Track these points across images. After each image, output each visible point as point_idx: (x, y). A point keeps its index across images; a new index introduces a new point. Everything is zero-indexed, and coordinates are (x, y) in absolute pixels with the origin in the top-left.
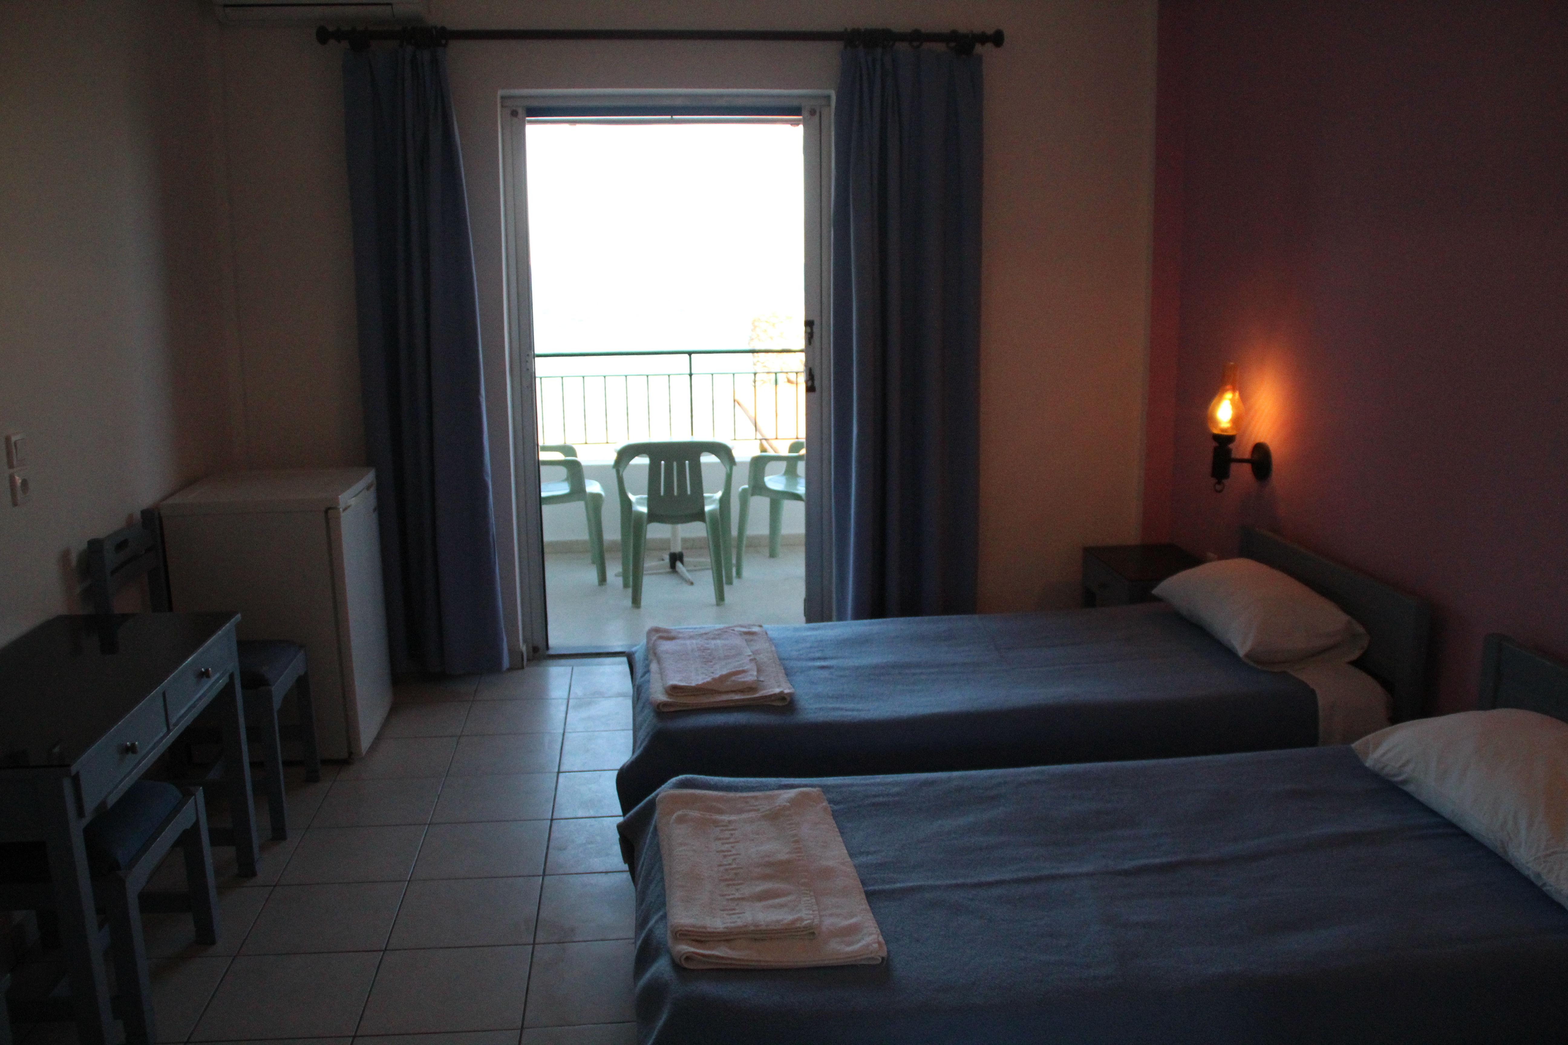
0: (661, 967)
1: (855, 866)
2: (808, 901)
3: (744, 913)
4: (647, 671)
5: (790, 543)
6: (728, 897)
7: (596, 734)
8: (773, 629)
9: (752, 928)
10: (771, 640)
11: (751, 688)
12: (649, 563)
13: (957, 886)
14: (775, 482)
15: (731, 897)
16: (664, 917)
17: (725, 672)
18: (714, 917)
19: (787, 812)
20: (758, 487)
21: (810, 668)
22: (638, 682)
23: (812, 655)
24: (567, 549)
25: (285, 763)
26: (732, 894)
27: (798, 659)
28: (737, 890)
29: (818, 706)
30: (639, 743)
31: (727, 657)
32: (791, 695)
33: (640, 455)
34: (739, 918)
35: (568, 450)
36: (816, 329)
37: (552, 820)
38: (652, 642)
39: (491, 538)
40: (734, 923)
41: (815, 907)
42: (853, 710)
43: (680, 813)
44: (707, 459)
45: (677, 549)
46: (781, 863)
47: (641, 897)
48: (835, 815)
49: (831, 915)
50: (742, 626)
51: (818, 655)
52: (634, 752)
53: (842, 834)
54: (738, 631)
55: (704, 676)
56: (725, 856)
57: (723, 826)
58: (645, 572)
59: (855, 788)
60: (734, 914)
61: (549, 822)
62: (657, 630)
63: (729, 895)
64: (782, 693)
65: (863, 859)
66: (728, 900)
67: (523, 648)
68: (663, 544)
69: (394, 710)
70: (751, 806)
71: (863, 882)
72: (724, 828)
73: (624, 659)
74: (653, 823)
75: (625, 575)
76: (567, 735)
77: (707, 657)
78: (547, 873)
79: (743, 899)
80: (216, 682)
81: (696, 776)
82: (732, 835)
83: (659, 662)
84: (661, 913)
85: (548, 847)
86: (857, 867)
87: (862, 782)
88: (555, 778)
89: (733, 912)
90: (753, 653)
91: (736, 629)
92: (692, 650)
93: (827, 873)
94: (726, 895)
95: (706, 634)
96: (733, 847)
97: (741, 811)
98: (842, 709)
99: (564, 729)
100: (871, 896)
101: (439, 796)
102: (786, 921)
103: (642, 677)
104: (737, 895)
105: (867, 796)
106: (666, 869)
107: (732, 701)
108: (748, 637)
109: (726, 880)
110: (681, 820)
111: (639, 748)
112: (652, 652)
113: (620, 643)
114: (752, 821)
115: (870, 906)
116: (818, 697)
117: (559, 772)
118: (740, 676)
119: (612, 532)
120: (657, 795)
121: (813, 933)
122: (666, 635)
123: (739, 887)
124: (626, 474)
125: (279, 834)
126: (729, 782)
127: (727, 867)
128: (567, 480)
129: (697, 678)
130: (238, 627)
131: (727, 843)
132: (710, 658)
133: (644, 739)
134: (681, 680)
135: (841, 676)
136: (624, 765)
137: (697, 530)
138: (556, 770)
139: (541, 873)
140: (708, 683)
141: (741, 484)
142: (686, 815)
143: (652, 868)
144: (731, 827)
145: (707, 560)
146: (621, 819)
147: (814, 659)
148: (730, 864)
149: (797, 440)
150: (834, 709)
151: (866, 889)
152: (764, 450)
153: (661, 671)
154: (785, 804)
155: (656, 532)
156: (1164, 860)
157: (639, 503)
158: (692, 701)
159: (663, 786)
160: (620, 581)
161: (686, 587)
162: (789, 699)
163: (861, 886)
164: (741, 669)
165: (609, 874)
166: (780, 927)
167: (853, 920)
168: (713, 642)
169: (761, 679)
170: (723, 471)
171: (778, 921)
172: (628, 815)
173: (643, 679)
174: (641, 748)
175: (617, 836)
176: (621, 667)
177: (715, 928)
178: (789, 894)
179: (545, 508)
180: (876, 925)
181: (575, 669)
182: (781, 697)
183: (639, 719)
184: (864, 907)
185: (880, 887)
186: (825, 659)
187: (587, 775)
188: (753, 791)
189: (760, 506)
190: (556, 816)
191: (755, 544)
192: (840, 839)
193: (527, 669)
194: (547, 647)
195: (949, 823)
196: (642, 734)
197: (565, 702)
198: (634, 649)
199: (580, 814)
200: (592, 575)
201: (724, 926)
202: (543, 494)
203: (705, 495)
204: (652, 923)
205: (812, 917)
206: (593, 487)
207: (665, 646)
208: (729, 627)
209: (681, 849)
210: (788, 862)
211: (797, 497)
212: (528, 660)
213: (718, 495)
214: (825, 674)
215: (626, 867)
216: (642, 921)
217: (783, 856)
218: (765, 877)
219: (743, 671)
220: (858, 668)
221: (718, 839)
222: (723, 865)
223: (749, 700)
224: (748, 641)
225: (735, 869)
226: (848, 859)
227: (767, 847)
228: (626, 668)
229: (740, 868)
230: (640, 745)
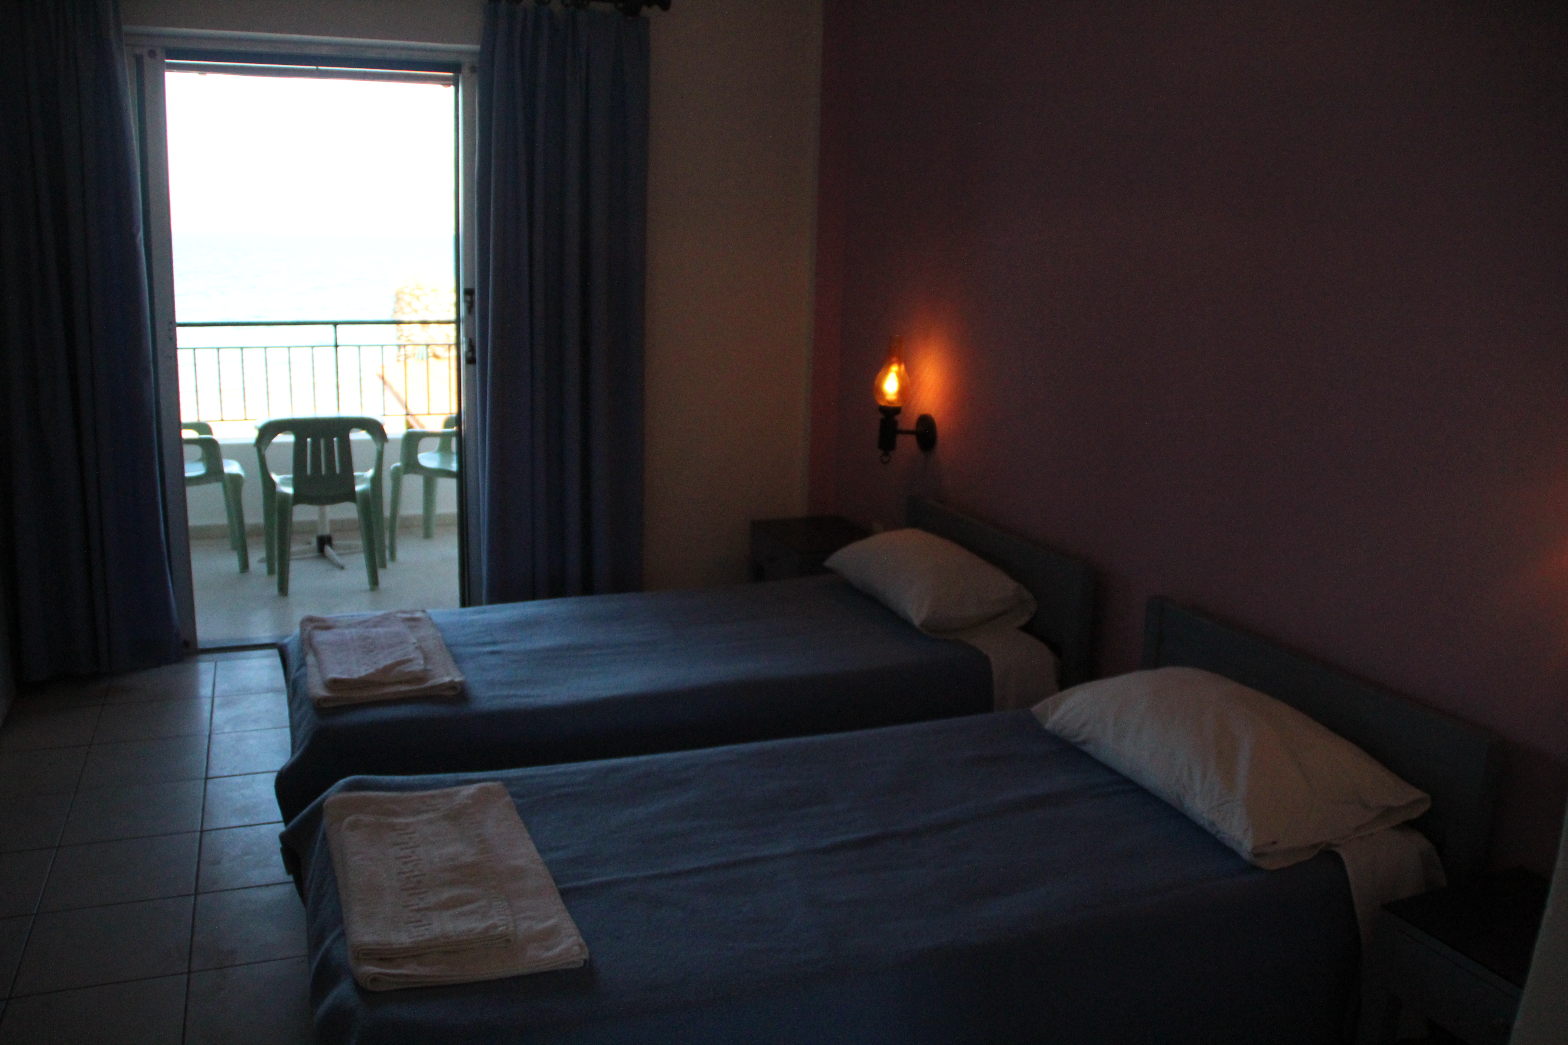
0: (343, 992)
1: (546, 864)
2: (500, 905)
3: (432, 924)
4: (303, 664)
6: (411, 908)
7: (246, 734)
8: (437, 615)
9: (443, 940)
10: (435, 626)
11: (419, 678)
12: (296, 548)
13: (654, 877)
14: (429, 458)
15: (416, 907)
16: (343, 935)
17: (389, 661)
18: (399, 931)
19: (470, 811)
20: (411, 465)
21: (479, 654)
22: (293, 676)
23: (480, 640)
24: (209, 534)
26: (417, 904)
27: (466, 645)
28: (422, 899)
29: (491, 694)
30: (299, 742)
31: (391, 646)
32: (461, 684)
33: (285, 432)
34: (427, 929)
35: (202, 428)
37: (202, 832)
38: (307, 632)
40: (421, 936)
41: (508, 912)
42: (528, 696)
43: (351, 818)
44: (357, 436)
45: (326, 531)
46: (467, 866)
47: (312, 914)
48: (520, 810)
49: (525, 918)
50: (404, 612)
51: (487, 639)
52: (293, 753)
53: (529, 830)
54: (401, 618)
55: (365, 667)
56: (405, 863)
57: (401, 830)
58: (292, 557)
60: (419, 926)
61: (198, 834)
62: (310, 620)
63: (413, 905)
64: (452, 682)
65: (553, 855)
66: (412, 911)
68: (309, 528)
70: (428, 805)
71: (557, 880)
72: (402, 832)
73: (275, 652)
74: (322, 831)
75: (270, 560)
76: (213, 736)
77: (369, 647)
78: (199, 890)
79: (429, 909)
81: (365, 777)
82: (410, 838)
83: (316, 654)
84: (338, 931)
85: (199, 863)
86: (549, 864)
87: (545, 773)
88: (203, 786)
89: (419, 924)
90: (418, 640)
91: (399, 615)
92: (352, 639)
93: (517, 873)
94: (410, 906)
95: (365, 621)
96: (413, 852)
97: (418, 812)
98: (517, 696)
99: (207, 729)
100: (565, 894)
102: (478, 930)
103: (298, 670)
104: (422, 905)
105: (550, 788)
106: (341, 883)
107: (397, 693)
108: (411, 624)
109: (408, 889)
110: (354, 826)
111: (299, 749)
112: (307, 643)
113: (268, 634)
114: (431, 822)
115: (567, 906)
116: (492, 684)
117: (206, 779)
118: (406, 665)
119: (254, 515)
120: (323, 800)
121: (508, 941)
122: (323, 625)
123: (422, 896)
124: (268, 453)
126: (402, 782)
127: (408, 875)
129: (359, 670)
131: (407, 848)
132: (372, 647)
133: (303, 739)
134: (342, 673)
135: (513, 661)
136: (283, 767)
137: (347, 511)
138: (203, 776)
139: (193, 892)
140: (372, 674)
141: (393, 462)
142: (358, 821)
143: (323, 882)
144: (409, 831)
146: (281, 828)
147: (483, 644)
148: (411, 871)
150: (508, 696)
151: (560, 887)
153: (320, 665)
154: (465, 801)
155: (303, 514)
156: (861, 835)
157: (284, 483)
158: (357, 695)
159: (330, 790)
160: (264, 568)
161: (337, 572)
162: (459, 687)
163: (554, 885)
164: (405, 658)
165: (271, 887)
166: (472, 937)
167: (551, 922)
168: (374, 630)
169: (429, 667)
170: (374, 448)
171: (470, 931)
172: (291, 824)
173: (298, 674)
174: (301, 749)
175: (279, 845)
176: (271, 660)
177: (402, 944)
178: (478, 899)
179: (189, 490)
180: (575, 926)
181: (219, 664)
182: (452, 686)
183: (297, 716)
184: (559, 907)
185: (575, 884)
186: (494, 643)
187: (236, 778)
188: (429, 789)
189: (413, 485)
190: (207, 826)
191: (408, 525)
192: (527, 835)
194: (195, 642)
195: (638, 812)
196: (301, 733)
197: (210, 700)
198: (286, 640)
199: (234, 823)
200: (232, 562)
201: (412, 940)
203: (356, 474)
204: (327, 942)
205: (505, 922)
206: (232, 467)
207: (321, 637)
208: (390, 614)
209: (355, 858)
210: (475, 865)
211: (449, 474)
213: (370, 472)
214: (495, 659)
215: (291, 878)
216: (316, 942)
217: (469, 859)
218: (451, 883)
219: (409, 660)
220: (530, 652)
221: (395, 844)
222: (404, 873)
223: (417, 691)
224: (412, 628)
225: (417, 876)
226: (537, 856)
227: (450, 850)
228: (277, 661)
229: (423, 875)
230: (300, 745)
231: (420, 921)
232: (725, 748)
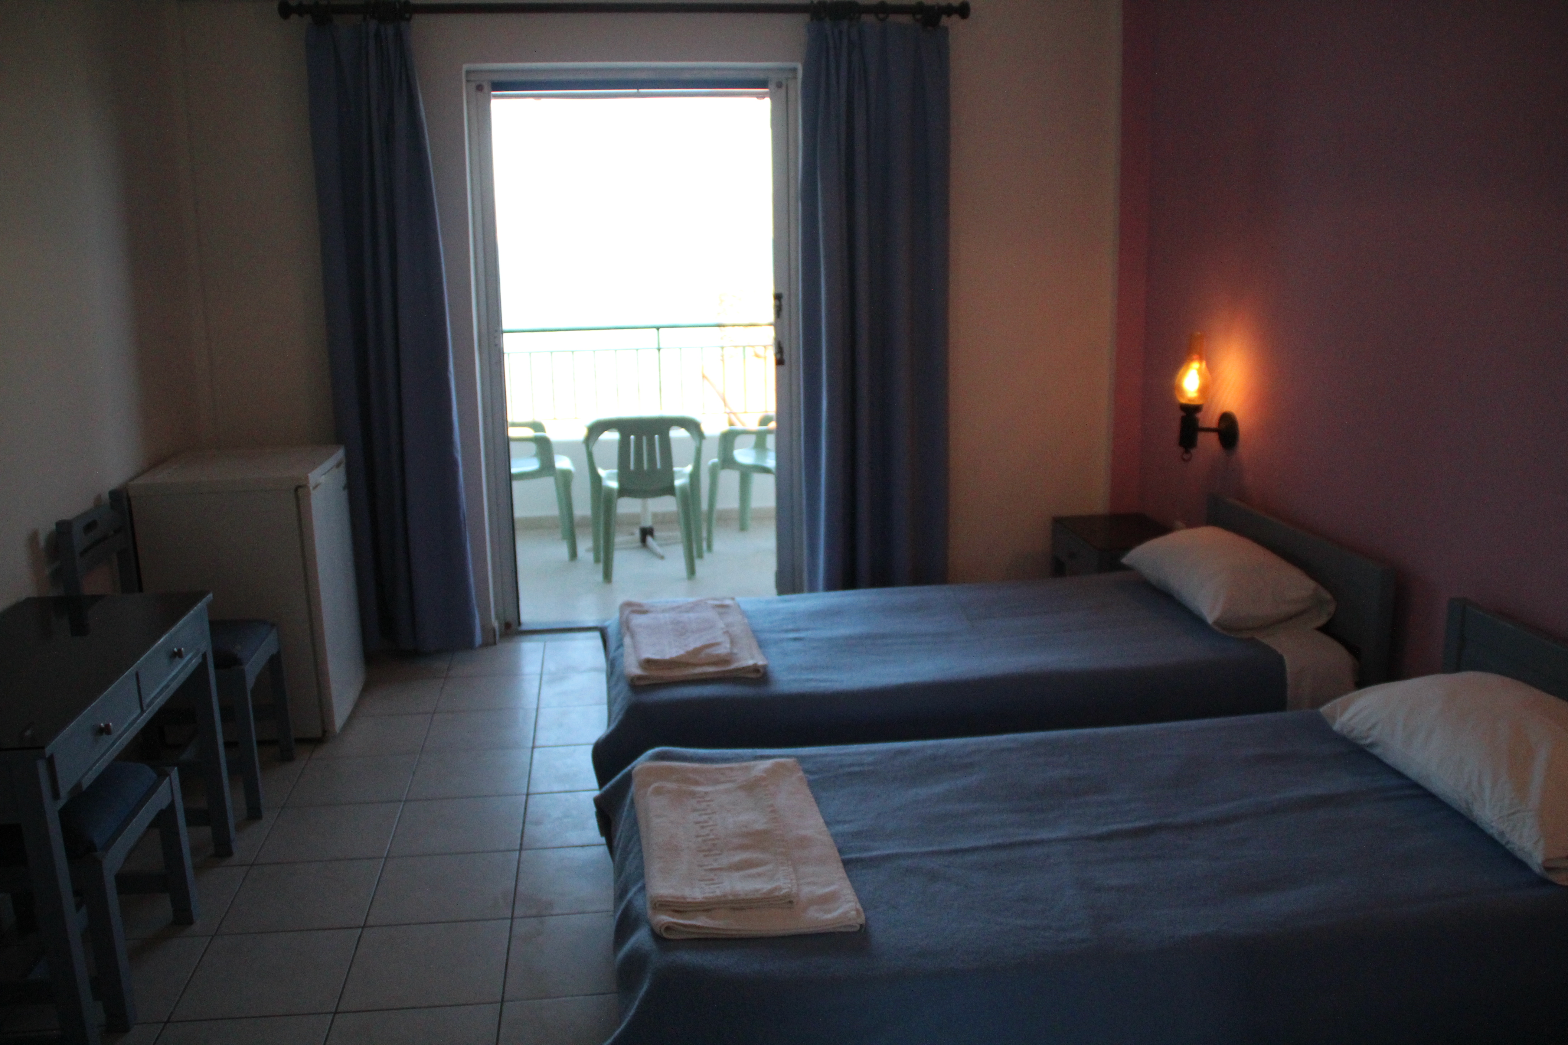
0: (640, 938)
1: (832, 835)
2: (786, 870)
3: (722, 883)
4: (620, 645)
5: (760, 516)
6: (705, 868)
7: (570, 708)
8: (746, 602)
9: (731, 898)
10: (744, 613)
11: (725, 660)
12: (619, 539)
13: (933, 853)
14: (744, 455)
15: (710, 867)
16: (643, 888)
17: (699, 644)
18: (693, 888)
19: (764, 783)
20: (727, 461)
21: (782, 640)
22: (612, 655)
23: (785, 627)
24: (537, 525)
25: (260, 743)
26: (710, 865)
27: (771, 631)
28: (715, 860)
29: (792, 677)
30: (614, 716)
31: (700, 630)
32: (764, 667)
33: (611, 430)
34: (718, 887)
35: (537, 426)
36: (784, 302)
37: (528, 795)
38: (625, 616)
39: (461, 515)
40: (712, 892)
41: (793, 876)
42: (825, 681)
43: (656, 785)
44: (677, 434)
45: (648, 523)
46: (758, 833)
47: (619, 869)
48: (811, 784)
49: (809, 884)
50: (715, 599)
51: (791, 627)
52: (609, 725)
53: (819, 803)
54: (712, 604)
55: (678, 649)
56: (702, 827)
57: (701, 798)
58: (616, 547)
59: (828, 759)
60: (712, 884)
61: (524, 797)
62: (628, 605)
63: (707, 865)
64: (755, 665)
65: (839, 828)
66: (706, 870)
67: (495, 624)
68: (632, 520)
69: (367, 688)
70: (727, 777)
71: (840, 851)
73: (597, 634)
74: (630, 795)
75: (596, 550)
76: (542, 711)
77: (681, 630)
78: (524, 847)
79: (721, 869)
80: (189, 662)
81: (671, 748)
82: (709, 806)
83: (633, 636)
84: (640, 885)
85: (524, 822)
86: (835, 836)
87: (836, 752)
88: (530, 753)
89: (712, 882)
90: (726, 625)
91: (711, 602)
92: (665, 623)
93: (803, 842)
94: (704, 866)
95: (679, 607)
96: (710, 818)
97: (717, 782)
98: (816, 680)
99: (538, 704)
100: (847, 864)
101: (414, 773)
102: (765, 890)
103: (615, 651)
104: (716, 865)
105: (841, 766)
106: (644, 842)
107: (705, 673)
108: (721, 610)
109: (703, 851)
110: (658, 792)
111: (614, 721)
112: (625, 626)
113: (593, 618)
114: (728, 792)
115: (848, 875)
116: (791, 669)
117: (533, 748)
118: (714, 648)
119: (583, 507)
120: (633, 768)
121: (791, 902)
122: (640, 610)
123: (716, 857)
124: (595, 449)
125: (254, 813)
126: (705, 754)
127: (704, 838)
128: (536, 455)
129: (670, 650)
130: (210, 607)
131: (706, 814)
132: (684, 631)
133: (618, 714)
134: (655, 654)
135: (814, 648)
136: (599, 739)
137: (667, 505)
138: (530, 745)
139: (518, 847)
140: (682, 656)
141: (711, 458)
142: (663, 787)
143: (630, 841)
144: (708, 799)
145: (678, 534)
146: (597, 793)
147: (787, 631)
148: (708, 835)
149: (766, 413)
150: (808, 680)
151: (843, 857)
152: (731, 424)
153: (635, 646)
154: (761, 774)
155: (626, 506)
156: (1138, 824)
157: (610, 478)
158: (667, 674)
159: (639, 759)
160: (590, 557)
161: (658, 562)
162: (762, 670)
163: (838, 855)
164: (714, 641)
165: (586, 847)
166: (759, 896)
167: (832, 888)
168: (686, 615)
169: (735, 651)
170: (692, 445)
171: (757, 891)
172: (604, 789)
173: (616, 653)
174: (617, 722)
175: (593, 809)
176: (593, 641)
177: (695, 899)
178: (766, 863)
179: (516, 485)
180: (854, 893)
181: (548, 644)
182: (755, 669)
183: (614, 692)
184: (841, 875)
185: (858, 855)
186: (797, 630)
187: (561, 749)
188: (729, 763)
189: (730, 480)
190: (532, 790)
191: (725, 518)
192: (816, 808)
193: (499, 646)
194: (519, 623)
195: (923, 792)
196: (616, 708)
197: (538, 677)
198: (606, 624)
199: (556, 789)
200: (563, 550)
201: (702, 896)
202: (514, 470)
203: (676, 469)
204: (630, 895)
205: (790, 885)
206: (563, 463)
207: (638, 620)
208: (701, 601)
209: (658, 821)
210: (766, 832)
211: (766, 470)
212: (501, 636)
213: (689, 469)
214: (797, 645)
215: (603, 840)
216: (621, 893)
217: (760, 826)
218: (743, 847)
219: (717, 644)
220: (830, 639)
221: (695, 810)
222: (701, 836)
223: (725, 672)
224: (720, 614)
225: (713, 839)
226: (825, 828)
227: (744, 818)
228: (599, 643)
229: (718, 839)
230: (615, 718)
231: (713, 880)
232: (1011, 736)
